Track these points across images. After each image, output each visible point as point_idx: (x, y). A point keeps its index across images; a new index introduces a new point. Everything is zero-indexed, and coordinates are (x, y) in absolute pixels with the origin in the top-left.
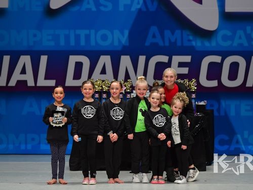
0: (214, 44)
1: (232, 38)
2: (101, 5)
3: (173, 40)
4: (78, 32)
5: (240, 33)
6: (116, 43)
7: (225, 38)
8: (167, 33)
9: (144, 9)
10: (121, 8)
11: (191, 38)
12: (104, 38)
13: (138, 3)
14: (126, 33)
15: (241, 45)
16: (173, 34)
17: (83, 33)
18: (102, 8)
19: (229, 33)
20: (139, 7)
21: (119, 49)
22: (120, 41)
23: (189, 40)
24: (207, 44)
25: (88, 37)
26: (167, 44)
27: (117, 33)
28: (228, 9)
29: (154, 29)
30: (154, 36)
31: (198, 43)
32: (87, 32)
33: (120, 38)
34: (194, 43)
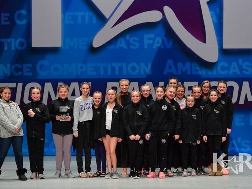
0: (215, 72)
1: (228, 68)
2: (131, 44)
3: (184, 70)
4: (114, 64)
5: (234, 64)
6: (142, 73)
7: (223, 68)
8: (180, 65)
9: (163, 47)
10: (146, 47)
11: (198, 68)
12: (133, 69)
13: (158, 43)
14: (150, 65)
15: (235, 73)
16: (184, 65)
17: (117, 65)
18: (132, 47)
19: (226, 65)
20: (159, 45)
21: (145, 77)
22: (145, 71)
23: (196, 70)
24: (210, 73)
25: (121, 69)
26: (180, 73)
27: (142, 65)
28: (225, 47)
29: (170, 62)
30: (170, 67)
31: (202, 72)
32: (120, 64)
33: (145, 68)
34: (200, 72)
